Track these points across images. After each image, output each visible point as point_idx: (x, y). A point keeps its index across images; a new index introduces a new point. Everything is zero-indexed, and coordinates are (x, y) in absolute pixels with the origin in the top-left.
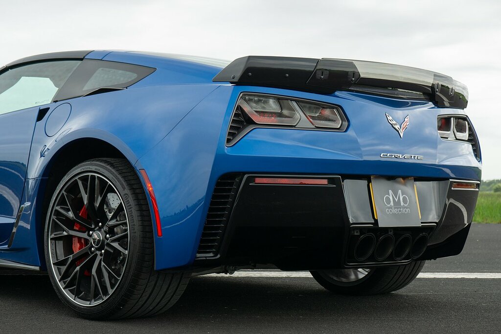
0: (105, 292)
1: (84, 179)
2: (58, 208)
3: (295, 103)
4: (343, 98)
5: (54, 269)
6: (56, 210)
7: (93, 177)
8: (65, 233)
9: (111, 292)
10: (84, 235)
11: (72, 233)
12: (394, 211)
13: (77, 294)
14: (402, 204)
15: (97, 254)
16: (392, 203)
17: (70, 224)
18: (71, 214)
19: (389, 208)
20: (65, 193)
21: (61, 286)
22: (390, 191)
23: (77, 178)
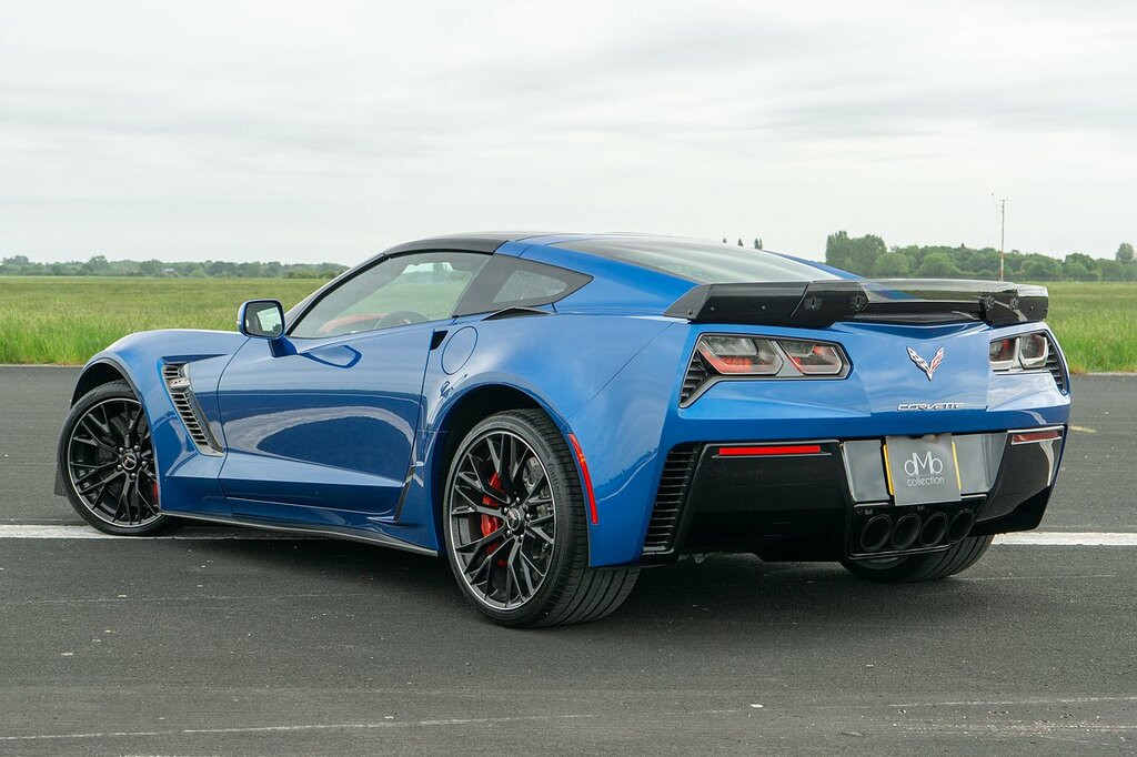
0: (526, 592)
1: (496, 439)
2: (462, 475)
3: (774, 343)
4: (841, 332)
5: (457, 556)
6: (459, 477)
7: (507, 437)
8: (471, 510)
9: (533, 592)
10: (497, 513)
11: (480, 509)
12: (920, 482)
13: (488, 591)
14: (932, 471)
15: (514, 540)
16: (916, 472)
17: (477, 497)
18: (478, 484)
19: (911, 478)
20: (470, 456)
21: (467, 580)
22: (915, 455)
23: (485, 436)
